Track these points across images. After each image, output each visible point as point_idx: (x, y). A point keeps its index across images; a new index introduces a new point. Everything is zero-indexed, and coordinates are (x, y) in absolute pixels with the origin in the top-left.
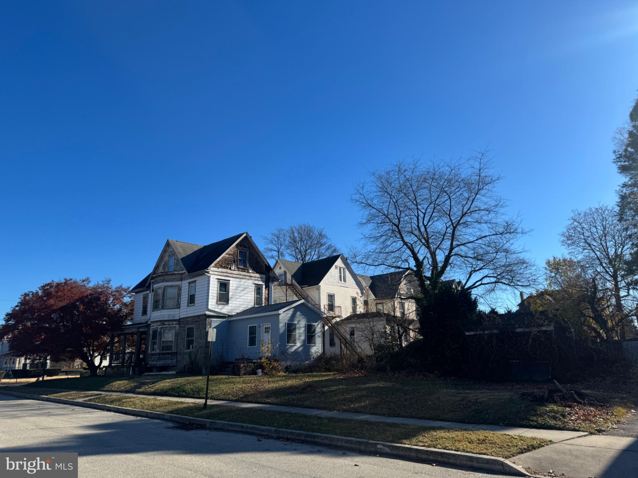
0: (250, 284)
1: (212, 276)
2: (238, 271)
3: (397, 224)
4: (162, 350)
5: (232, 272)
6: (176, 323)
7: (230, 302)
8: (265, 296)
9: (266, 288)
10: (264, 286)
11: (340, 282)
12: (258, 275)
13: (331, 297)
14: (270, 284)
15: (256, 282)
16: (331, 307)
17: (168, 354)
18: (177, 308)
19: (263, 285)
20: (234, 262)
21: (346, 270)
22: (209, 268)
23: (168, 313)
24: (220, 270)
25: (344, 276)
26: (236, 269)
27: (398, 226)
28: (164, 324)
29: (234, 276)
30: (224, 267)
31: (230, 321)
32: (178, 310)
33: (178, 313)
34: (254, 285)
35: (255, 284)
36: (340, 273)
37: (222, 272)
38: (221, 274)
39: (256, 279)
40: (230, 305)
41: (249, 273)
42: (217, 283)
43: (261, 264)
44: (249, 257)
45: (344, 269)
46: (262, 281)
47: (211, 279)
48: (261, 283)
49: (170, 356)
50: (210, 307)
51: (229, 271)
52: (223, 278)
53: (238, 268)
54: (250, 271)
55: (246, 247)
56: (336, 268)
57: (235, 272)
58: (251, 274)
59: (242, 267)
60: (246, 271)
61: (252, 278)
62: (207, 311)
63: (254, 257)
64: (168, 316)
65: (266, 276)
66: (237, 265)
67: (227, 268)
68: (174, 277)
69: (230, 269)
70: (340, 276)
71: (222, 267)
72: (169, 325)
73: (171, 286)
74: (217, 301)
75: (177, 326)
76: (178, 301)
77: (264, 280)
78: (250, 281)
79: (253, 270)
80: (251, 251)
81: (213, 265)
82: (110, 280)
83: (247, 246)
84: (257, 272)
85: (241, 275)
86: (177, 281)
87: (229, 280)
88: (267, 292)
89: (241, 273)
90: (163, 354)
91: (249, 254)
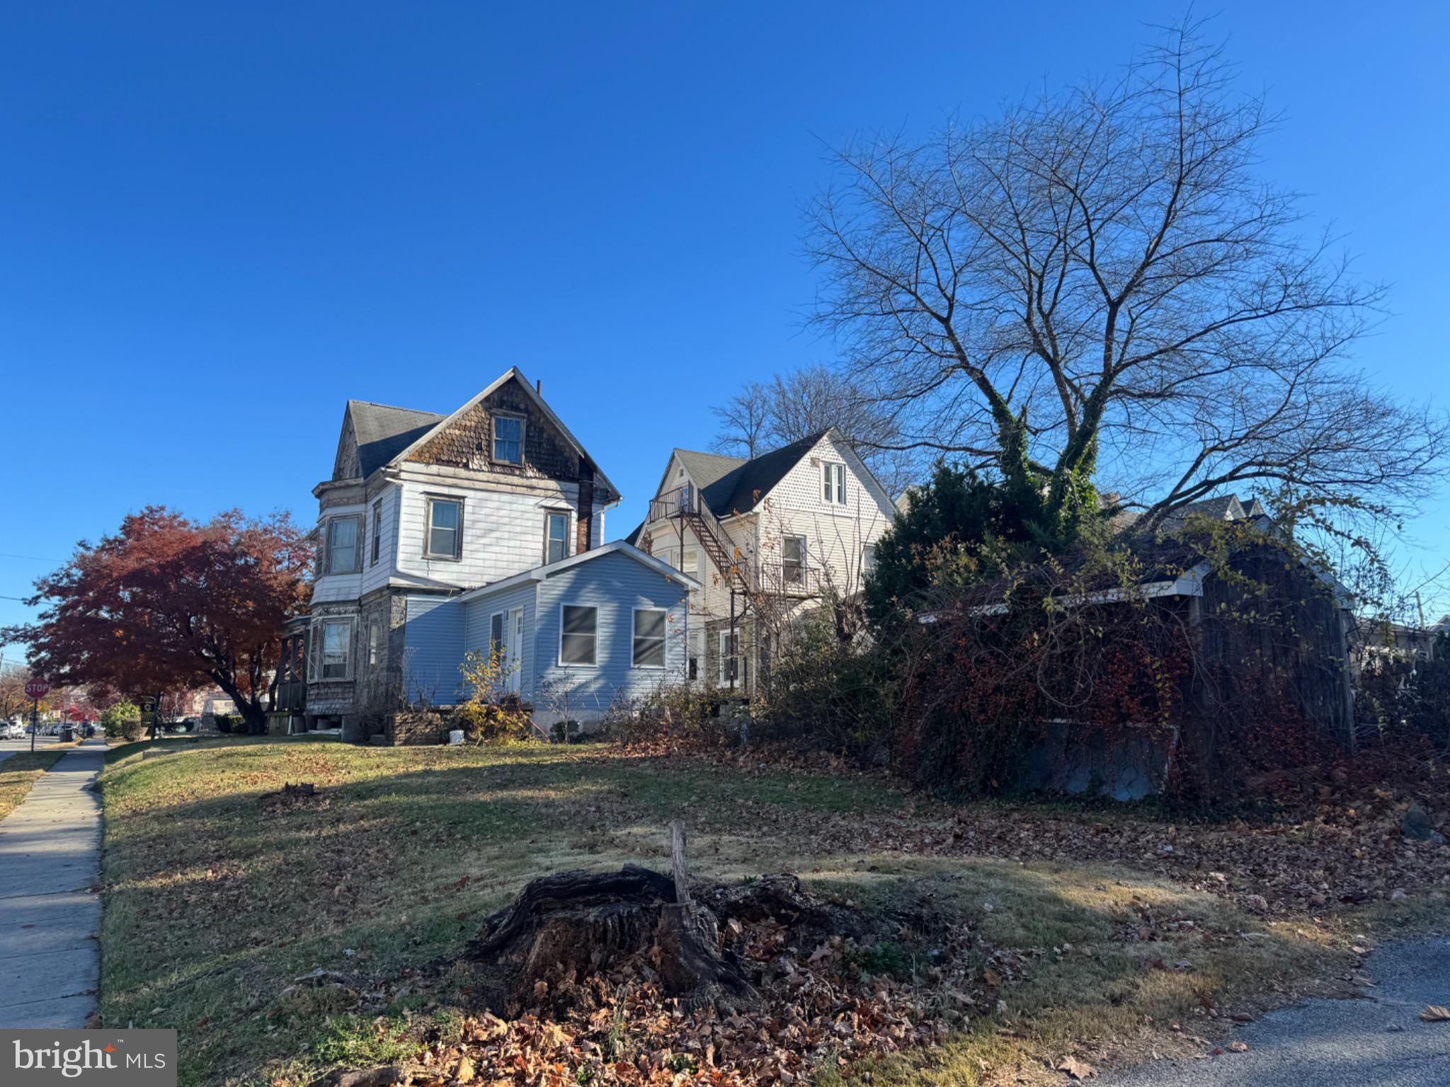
0: (530, 508)
1: (406, 486)
2: (491, 472)
3: (944, 314)
4: (326, 675)
5: (472, 474)
6: (353, 608)
7: (464, 553)
8: (578, 539)
9: (579, 520)
10: (575, 515)
11: (824, 501)
12: (552, 484)
13: (795, 546)
14: (594, 507)
15: (550, 503)
16: (794, 570)
17: (337, 684)
18: (354, 572)
19: (570, 510)
20: (479, 448)
21: (849, 471)
22: (392, 464)
23: (336, 585)
24: (434, 469)
25: (839, 488)
26: (484, 468)
27: (945, 321)
28: (328, 612)
29: (478, 485)
30: (448, 463)
31: (465, 603)
32: (358, 576)
33: (358, 583)
34: (542, 510)
35: (546, 508)
36: (828, 478)
37: (439, 475)
38: (438, 479)
39: (550, 493)
40: (464, 561)
41: (527, 478)
42: (422, 504)
43: (567, 454)
44: (528, 436)
45: (840, 469)
46: (568, 500)
47: (405, 494)
48: (563, 505)
49: (339, 690)
50: (400, 567)
51: (462, 472)
52: (445, 491)
53: (492, 464)
54: (530, 473)
55: (516, 408)
56: (814, 462)
57: (480, 476)
58: (534, 482)
59: (507, 462)
60: (517, 472)
61: (537, 492)
62: (394, 576)
63: (545, 436)
64: (335, 592)
65: (581, 487)
66: (490, 456)
67: (456, 464)
68: (349, 493)
69: (466, 466)
70: (828, 489)
71: (439, 461)
72: (339, 613)
73: (344, 517)
74: (425, 552)
75: (355, 615)
76: (358, 555)
77: (576, 496)
78: (533, 501)
79: (539, 470)
80: (533, 419)
81: (404, 454)
82: (287, 515)
83: (522, 406)
84: (551, 477)
85: (499, 483)
86: (356, 503)
87: (464, 498)
88: (584, 529)
89: (502, 478)
90: (326, 685)
91: (528, 427)
